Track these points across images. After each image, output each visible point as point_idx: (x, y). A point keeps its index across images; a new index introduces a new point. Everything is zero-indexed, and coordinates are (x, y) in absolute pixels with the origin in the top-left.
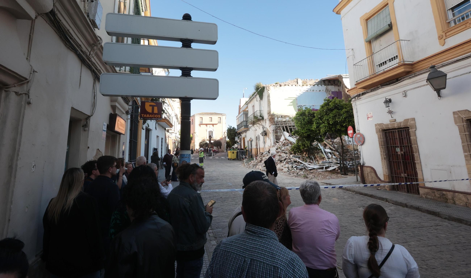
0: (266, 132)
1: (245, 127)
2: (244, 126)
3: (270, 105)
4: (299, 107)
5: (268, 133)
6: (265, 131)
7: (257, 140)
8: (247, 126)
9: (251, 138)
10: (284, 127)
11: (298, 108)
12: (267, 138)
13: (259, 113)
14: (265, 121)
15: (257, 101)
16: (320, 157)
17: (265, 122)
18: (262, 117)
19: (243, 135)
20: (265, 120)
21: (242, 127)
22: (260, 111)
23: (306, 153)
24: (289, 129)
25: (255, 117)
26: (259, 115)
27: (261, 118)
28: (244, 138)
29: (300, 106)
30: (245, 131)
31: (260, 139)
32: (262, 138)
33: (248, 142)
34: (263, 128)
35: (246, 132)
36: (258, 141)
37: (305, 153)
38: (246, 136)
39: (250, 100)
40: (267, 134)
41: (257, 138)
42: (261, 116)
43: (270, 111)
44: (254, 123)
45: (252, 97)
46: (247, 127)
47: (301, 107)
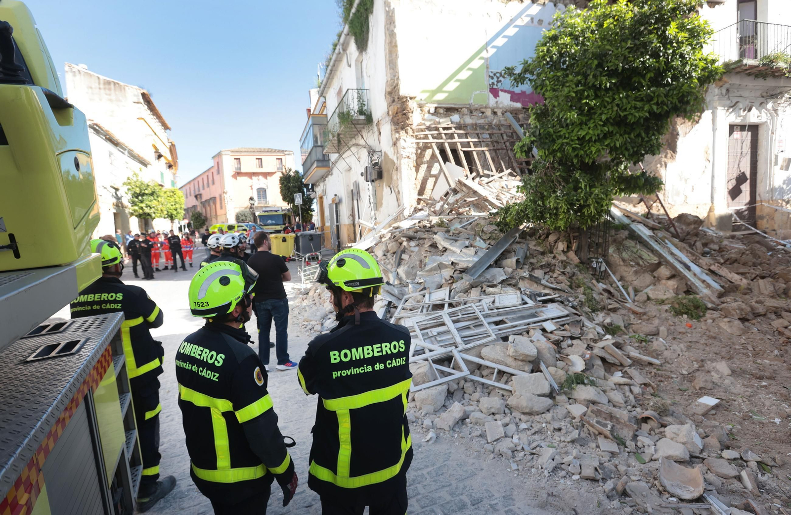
0: (380, 168)
1: (320, 164)
2: (318, 161)
3: (397, 56)
4: (492, 78)
5: (388, 171)
6: (376, 164)
7: (353, 200)
8: (324, 161)
9: (336, 195)
10: (447, 145)
11: (491, 81)
12: (386, 190)
13: (356, 100)
14: (375, 129)
15: (350, 66)
16: (638, 264)
17: (377, 133)
18: (365, 114)
19: (319, 190)
20: (378, 125)
21: (312, 165)
22: (360, 91)
23: (569, 248)
24: (462, 155)
25: (344, 117)
26: (356, 108)
27: (362, 117)
28: (321, 198)
29: (498, 75)
30: (323, 178)
31: (362, 194)
32: (367, 190)
33: (330, 206)
34: (371, 152)
35: (324, 180)
36: (355, 202)
37: (561, 246)
38: (324, 191)
39: (328, 71)
40: (385, 175)
41: (355, 194)
42: (361, 112)
43: (397, 85)
44: (341, 145)
45: (334, 58)
46: (325, 163)
47: (501, 78)
